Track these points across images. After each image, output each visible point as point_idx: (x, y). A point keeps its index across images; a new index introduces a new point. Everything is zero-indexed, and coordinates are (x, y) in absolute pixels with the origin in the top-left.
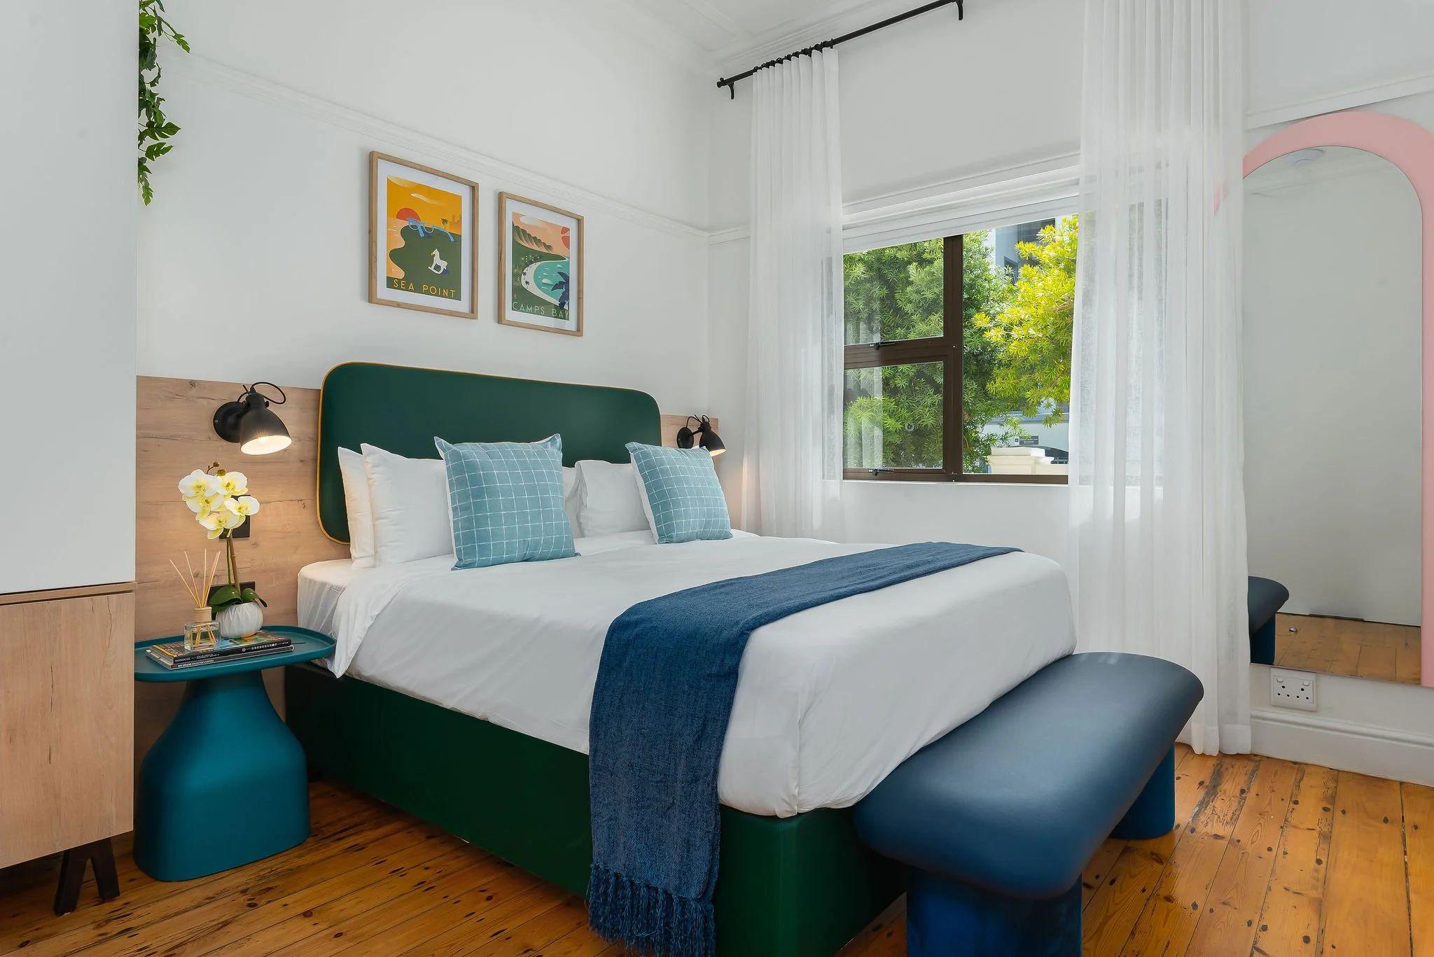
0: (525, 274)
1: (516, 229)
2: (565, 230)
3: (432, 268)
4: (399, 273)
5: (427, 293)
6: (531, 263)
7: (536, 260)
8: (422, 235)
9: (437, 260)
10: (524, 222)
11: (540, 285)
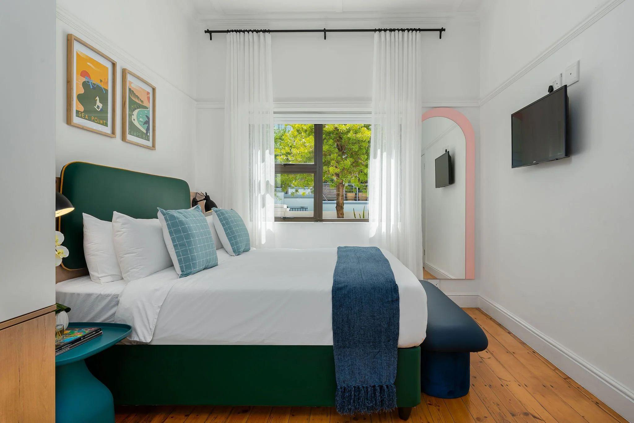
0: (133, 115)
1: (130, 89)
2: (148, 93)
3: (96, 107)
4: (82, 109)
5: (93, 121)
6: (135, 109)
7: (138, 108)
8: (92, 87)
9: (98, 103)
10: (133, 86)
11: (139, 121)
